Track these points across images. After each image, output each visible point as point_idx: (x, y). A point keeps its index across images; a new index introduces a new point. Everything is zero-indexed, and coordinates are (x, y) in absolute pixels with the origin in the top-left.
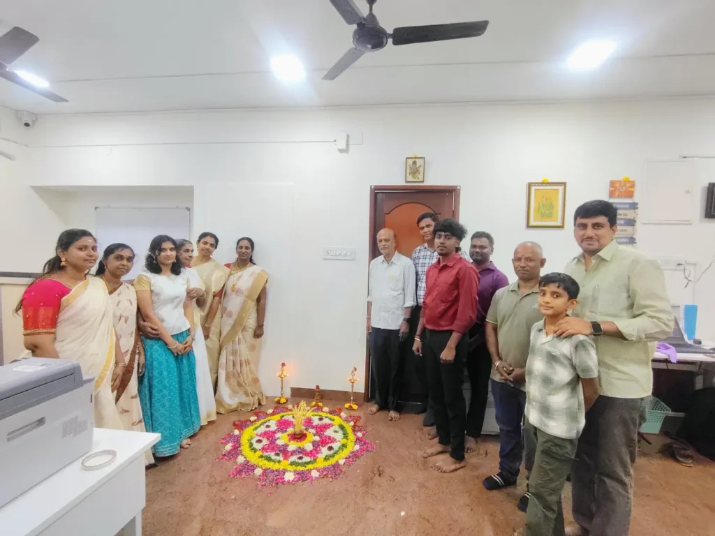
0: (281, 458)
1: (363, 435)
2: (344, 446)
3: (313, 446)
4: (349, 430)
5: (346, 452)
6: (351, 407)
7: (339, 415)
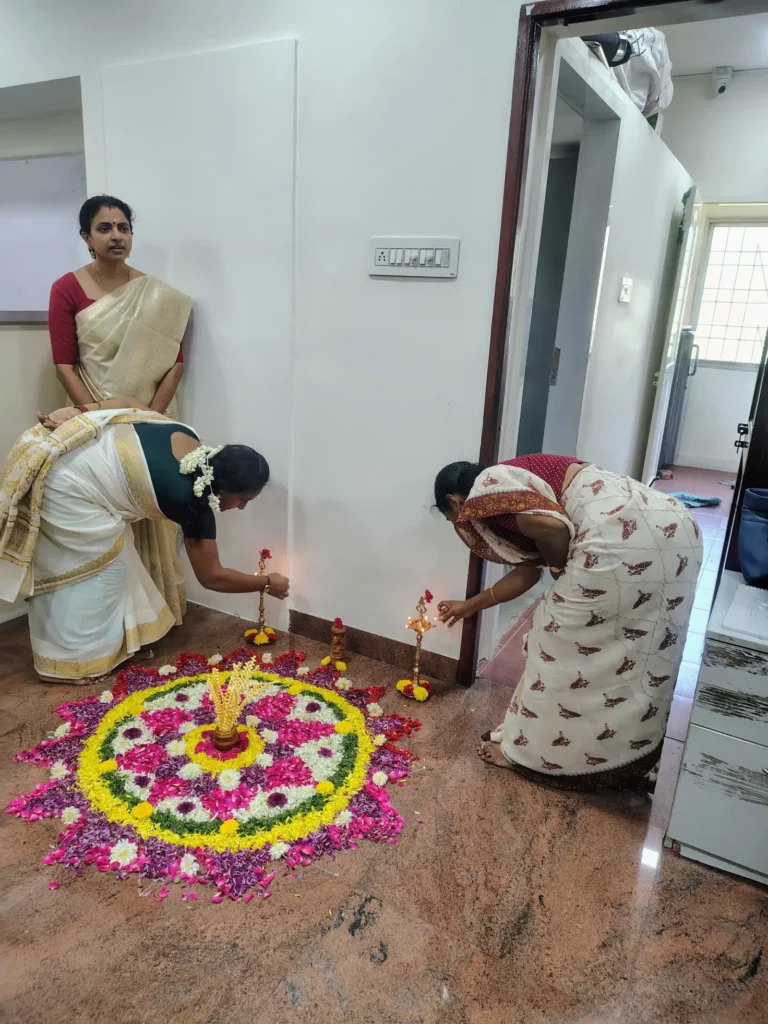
0: (144, 794)
1: (391, 780)
2: (318, 802)
3: (243, 779)
4: (363, 759)
5: (307, 826)
6: (409, 690)
7: (363, 707)
